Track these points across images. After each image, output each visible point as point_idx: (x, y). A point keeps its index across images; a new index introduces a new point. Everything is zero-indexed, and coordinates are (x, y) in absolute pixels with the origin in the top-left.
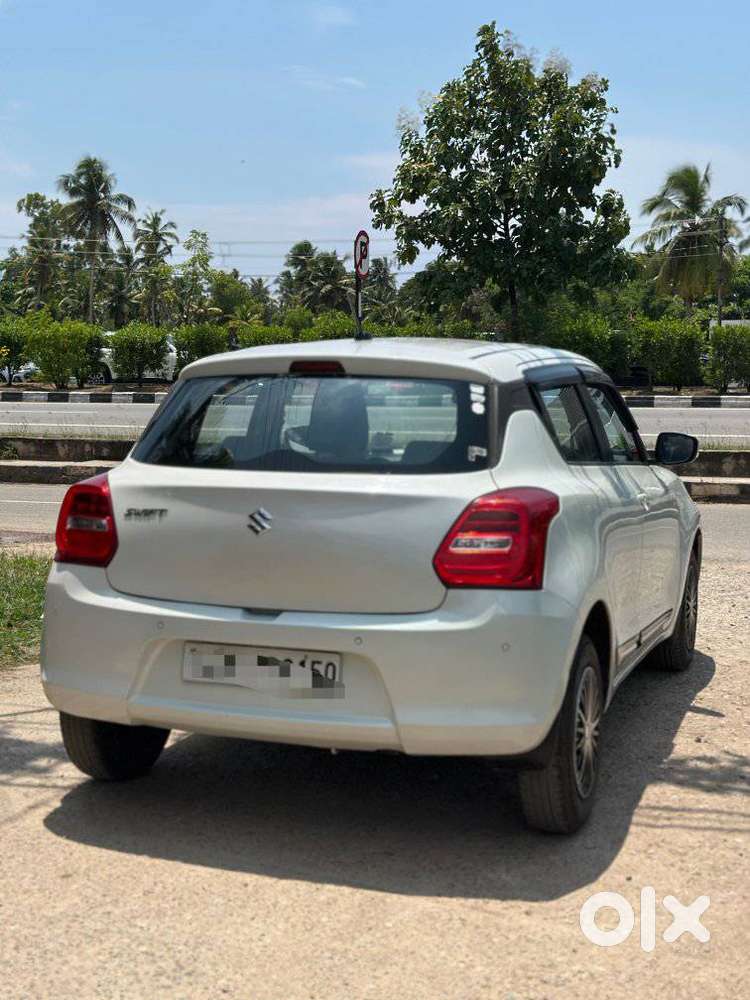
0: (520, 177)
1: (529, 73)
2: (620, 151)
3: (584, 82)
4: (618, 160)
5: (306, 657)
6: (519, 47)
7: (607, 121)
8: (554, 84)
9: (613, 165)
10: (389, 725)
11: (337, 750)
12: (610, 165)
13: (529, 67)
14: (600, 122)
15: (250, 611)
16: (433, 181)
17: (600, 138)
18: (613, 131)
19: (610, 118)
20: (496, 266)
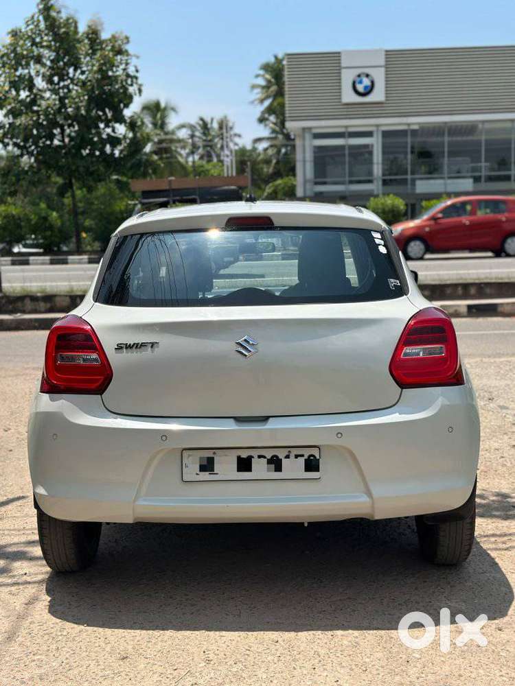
0: (74, 99)
1: (76, 27)
2: (141, 85)
3: (114, 37)
4: (140, 91)
5: (289, 452)
6: (65, 7)
7: (132, 64)
8: (93, 36)
9: (138, 94)
10: (365, 499)
11: (308, 523)
12: (135, 94)
13: (76, 23)
14: (127, 64)
15: (239, 420)
16: (8, 101)
17: (128, 76)
18: (137, 71)
19: (133, 61)
20: (60, 164)
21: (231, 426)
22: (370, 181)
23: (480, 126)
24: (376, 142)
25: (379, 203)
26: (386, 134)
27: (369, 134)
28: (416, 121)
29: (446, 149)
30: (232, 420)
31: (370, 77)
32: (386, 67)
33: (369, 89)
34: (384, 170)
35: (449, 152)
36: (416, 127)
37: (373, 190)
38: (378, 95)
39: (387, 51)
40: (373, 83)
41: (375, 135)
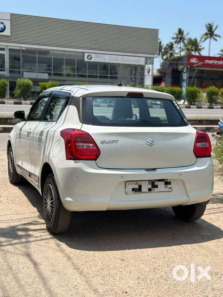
10: (186, 198)
21: (144, 172)
22: (4, 71)
23: (51, 52)
24: (6, 53)
25: (22, 81)
26: (10, 50)
27: (3, 49)
28: (24, 46)
29: (37, 60)
30: (144, 170)
31: (3, 24)
32: (11, 20)
33: (3, 29)
34: (10, 66)
35: (38, 61)
36: (24, 49)
37: (5, 75)
38: (7, 32)
39: (11, 14)
40: (5, 27)
41: (6, 49)
